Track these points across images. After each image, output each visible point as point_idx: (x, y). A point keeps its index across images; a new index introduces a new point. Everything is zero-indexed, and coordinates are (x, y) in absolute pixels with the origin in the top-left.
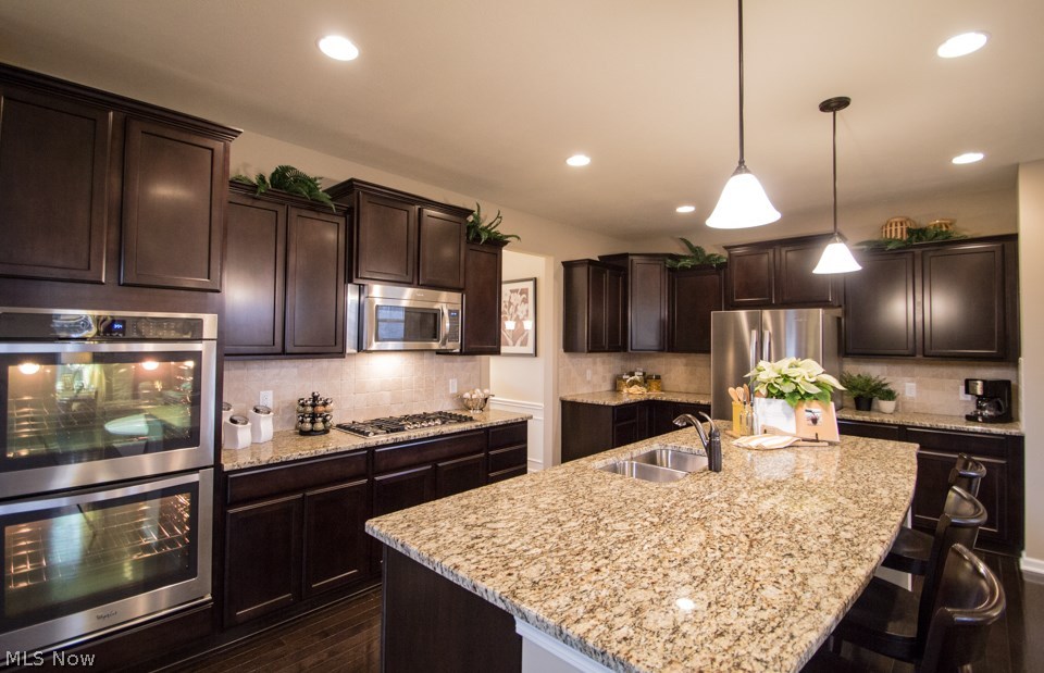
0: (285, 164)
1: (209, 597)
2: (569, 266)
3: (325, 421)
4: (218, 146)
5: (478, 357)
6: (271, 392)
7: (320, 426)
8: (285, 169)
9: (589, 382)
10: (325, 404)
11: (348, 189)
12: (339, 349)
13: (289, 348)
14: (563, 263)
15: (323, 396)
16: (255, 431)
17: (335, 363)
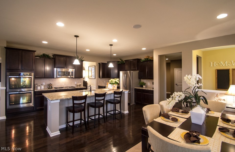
0: (44, 53)
1: (33, 106)
2: (99, 64)
3: (51, 87)
4: (33, 53)
5: (80, 78)
6: (44, 83)
7: (50, 87)
8: (44, 54)
9: (105, 83)
10: (51, 84)
11: (54, 55)
12: (53, 77)
13: (45, 77)
14: (99, 63)
15: (51, 83)
16: (41, 87)
17: (53, 79)
